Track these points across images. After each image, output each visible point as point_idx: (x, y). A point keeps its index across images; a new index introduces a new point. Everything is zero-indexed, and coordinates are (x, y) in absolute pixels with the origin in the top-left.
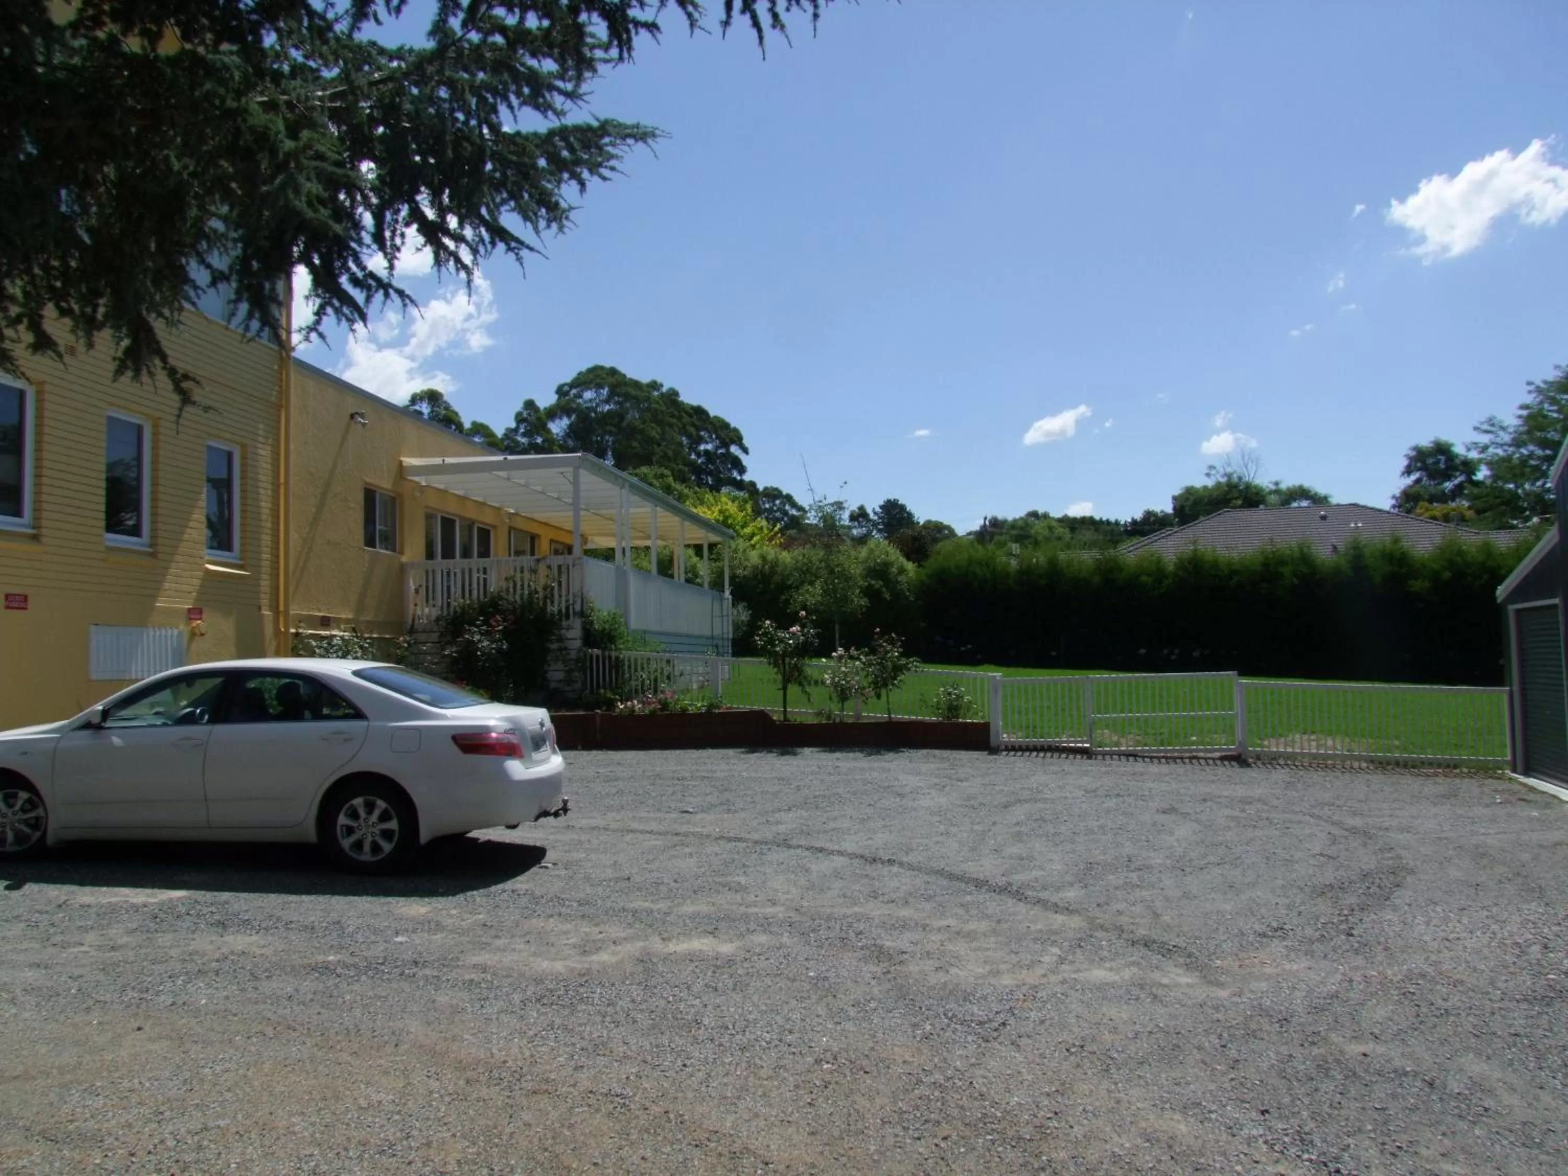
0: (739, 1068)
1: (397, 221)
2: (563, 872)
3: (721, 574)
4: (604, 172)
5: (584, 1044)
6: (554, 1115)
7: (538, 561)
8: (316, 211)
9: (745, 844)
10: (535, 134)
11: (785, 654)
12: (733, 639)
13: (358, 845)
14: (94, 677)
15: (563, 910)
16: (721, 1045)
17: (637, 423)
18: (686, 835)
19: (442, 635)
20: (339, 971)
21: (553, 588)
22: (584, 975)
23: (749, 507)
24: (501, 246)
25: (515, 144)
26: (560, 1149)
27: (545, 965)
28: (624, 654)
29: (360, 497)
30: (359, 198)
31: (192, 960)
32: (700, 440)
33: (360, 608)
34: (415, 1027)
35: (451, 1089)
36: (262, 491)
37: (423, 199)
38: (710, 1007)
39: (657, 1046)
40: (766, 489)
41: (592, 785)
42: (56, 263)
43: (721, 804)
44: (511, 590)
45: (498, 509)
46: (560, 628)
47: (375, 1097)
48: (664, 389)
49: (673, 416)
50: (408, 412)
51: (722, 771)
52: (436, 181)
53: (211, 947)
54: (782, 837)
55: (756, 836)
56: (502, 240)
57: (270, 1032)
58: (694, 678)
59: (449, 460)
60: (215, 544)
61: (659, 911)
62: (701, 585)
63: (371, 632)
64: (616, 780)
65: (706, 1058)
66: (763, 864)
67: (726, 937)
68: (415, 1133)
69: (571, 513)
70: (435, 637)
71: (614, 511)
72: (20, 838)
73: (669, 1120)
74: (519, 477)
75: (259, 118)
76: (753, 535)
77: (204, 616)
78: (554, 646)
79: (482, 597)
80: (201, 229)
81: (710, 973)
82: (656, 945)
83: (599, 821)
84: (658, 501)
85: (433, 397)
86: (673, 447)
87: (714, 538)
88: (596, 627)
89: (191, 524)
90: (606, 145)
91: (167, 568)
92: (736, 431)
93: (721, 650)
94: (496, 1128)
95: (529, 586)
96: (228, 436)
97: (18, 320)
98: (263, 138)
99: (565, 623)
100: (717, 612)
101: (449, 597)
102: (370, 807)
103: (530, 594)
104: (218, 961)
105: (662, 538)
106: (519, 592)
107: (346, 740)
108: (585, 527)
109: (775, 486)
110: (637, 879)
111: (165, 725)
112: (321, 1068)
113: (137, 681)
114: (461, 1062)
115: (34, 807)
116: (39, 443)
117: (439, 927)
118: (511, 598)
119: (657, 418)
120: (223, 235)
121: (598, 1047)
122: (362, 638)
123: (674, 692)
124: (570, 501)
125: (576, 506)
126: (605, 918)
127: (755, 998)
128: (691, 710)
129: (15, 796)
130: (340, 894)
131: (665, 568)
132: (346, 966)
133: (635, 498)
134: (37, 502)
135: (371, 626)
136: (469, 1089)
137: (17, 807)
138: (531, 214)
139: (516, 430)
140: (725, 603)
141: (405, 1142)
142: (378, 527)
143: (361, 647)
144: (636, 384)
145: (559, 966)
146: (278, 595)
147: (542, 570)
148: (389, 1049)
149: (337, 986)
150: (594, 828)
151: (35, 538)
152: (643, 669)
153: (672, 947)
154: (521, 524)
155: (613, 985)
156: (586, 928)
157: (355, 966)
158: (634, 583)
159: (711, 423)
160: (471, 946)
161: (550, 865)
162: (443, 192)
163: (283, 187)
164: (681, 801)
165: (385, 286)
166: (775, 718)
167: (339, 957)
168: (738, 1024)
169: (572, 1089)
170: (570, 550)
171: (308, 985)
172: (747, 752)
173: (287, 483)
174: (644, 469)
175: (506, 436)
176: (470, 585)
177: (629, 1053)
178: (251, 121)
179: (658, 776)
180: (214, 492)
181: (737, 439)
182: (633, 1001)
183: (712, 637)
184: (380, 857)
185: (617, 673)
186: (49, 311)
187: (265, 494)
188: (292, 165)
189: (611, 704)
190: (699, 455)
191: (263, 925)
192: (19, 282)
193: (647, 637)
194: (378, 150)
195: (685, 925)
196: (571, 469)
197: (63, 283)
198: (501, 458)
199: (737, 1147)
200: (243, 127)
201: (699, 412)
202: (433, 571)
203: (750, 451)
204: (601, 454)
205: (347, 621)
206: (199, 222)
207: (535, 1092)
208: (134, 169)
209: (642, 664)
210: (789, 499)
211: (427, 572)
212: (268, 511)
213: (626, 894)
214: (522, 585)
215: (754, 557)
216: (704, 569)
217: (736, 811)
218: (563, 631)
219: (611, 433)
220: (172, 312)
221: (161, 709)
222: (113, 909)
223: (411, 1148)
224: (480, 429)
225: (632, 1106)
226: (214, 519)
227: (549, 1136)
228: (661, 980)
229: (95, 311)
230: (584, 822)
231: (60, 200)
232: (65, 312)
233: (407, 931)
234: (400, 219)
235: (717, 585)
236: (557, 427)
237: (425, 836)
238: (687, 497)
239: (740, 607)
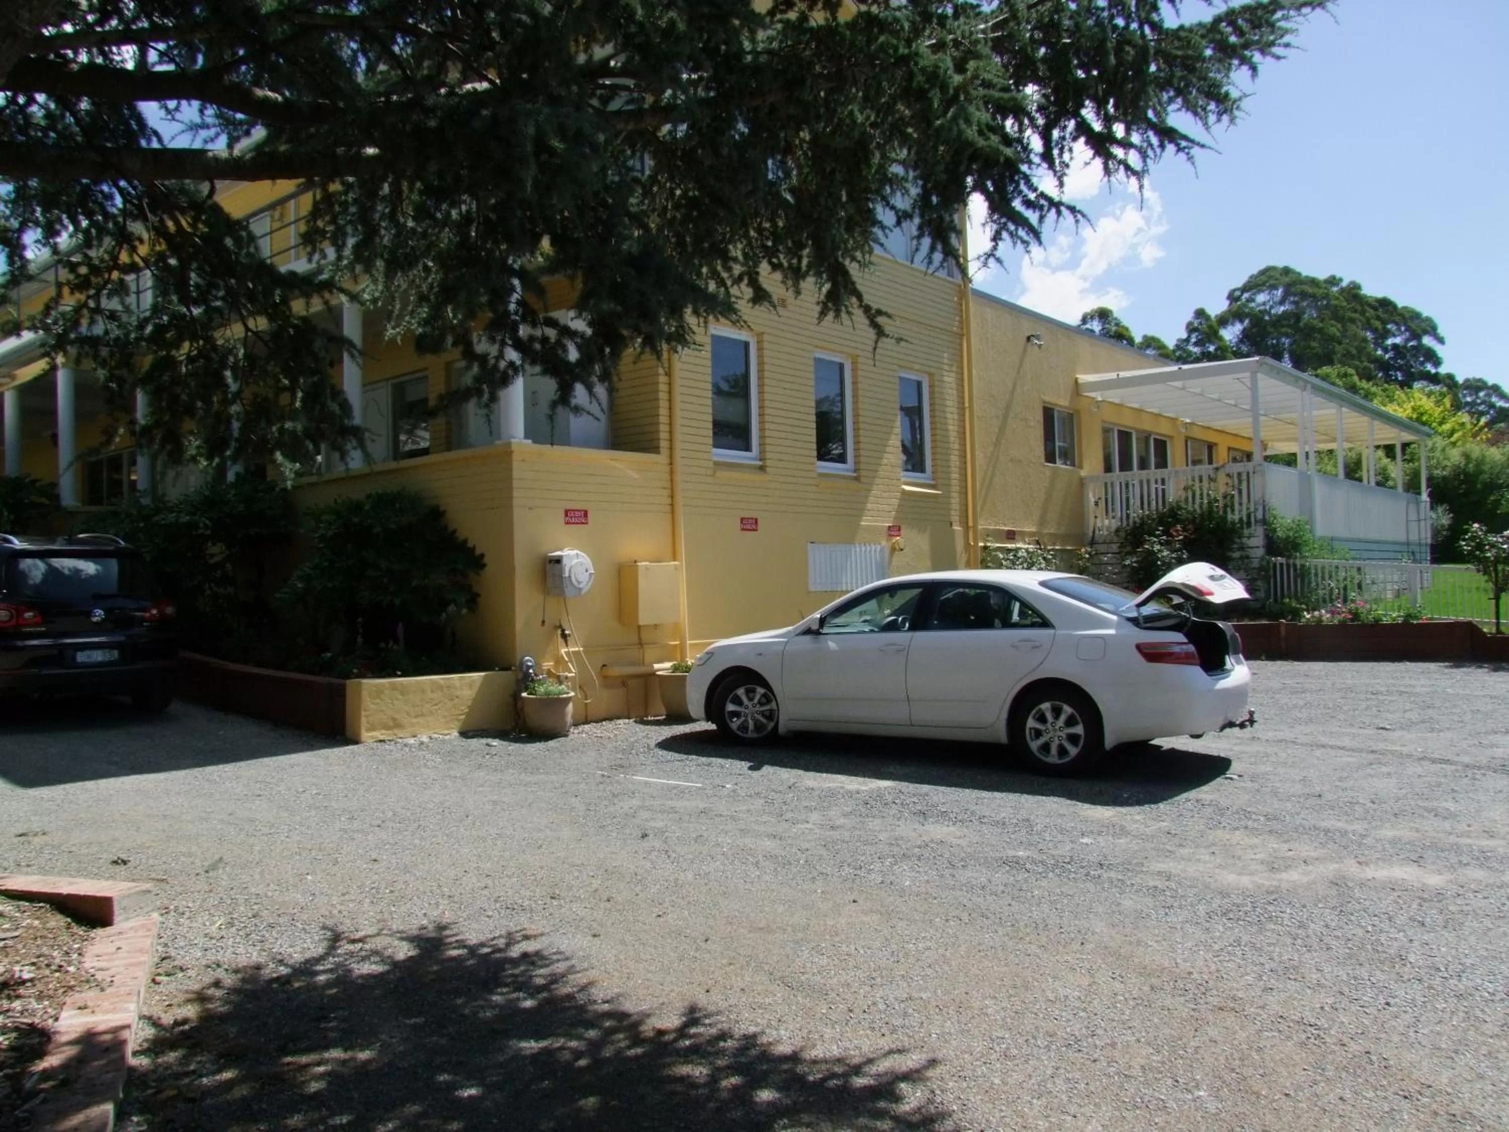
0: (1455, 1018)
1: (1063, 138)
2: (1249, 784)
3: (1416, 475)
4: (1276, 50)
5: (1273, 965)
6: (1242, 1035)
7: (1217, 469)
8: (987, 139)
9: (1453, 767)
10: (1200, 25)
11: (1497, 560)
12: (1432, 545)
13: (1046, 748)
14: (812, 588)
15: (1250, 823)
16: (1430, 987)
17: (1315, 322)
18: (1383, 753)
19: (1122, 546)
20: (1028, 866)
21: (1233, 496)
22: (1272, 893)
23: (1447, 402)
24: (1170, 148)
25: (1179, 39)
26: (1248, 1072)
27: (1230, 878)
28: (1310, 563)
29: (1039, 416)
30: (1026, 121)
31: (898, 845)
32: (1386, 334)
33: (1042, 522)
34: (1099, 927)
35: (1135, 993)
36: (949, 416)
37: (1088, 113)
38: (1416, 944)
39: (1355, 978)
40: (1467, 380)
41: (1278, 696)
42: (767, 225)
43: (1423, 722)
44: (1190, 500)
45: (1173, 420)
46: (1241, 537)
47: (1062, 992)
48: (1344, 284)
49: (1356, 311)
50: (1080, 331)
51: (1423, 686)
52: (1100, 93)
53: (914, 834)
54: (1499, 762)
55: (1466, 759)
56: (1170, 142)
57: (965, 917)
58: (1389, 587)
59: (1123, 374)
60: (910, 467)
61: (1354, 833)
62: (1393, 488)
63: (1054, 544)
64: (1303, 692)
65: (1413, 1000)
66: (1476, 790)
67: (1433, 867)
68: (1100, 1032)
69: (1250, 420)
70: (1115, 547)
71: (1294, 415)
72: (759, 727)
73: (1371, 1062)
74: (1195, 386)
75: (928, 59)
76: (1452, 432)
77: (903, 532)
78: (1236, 555)
79: (1161, 507)
80: (885, 175)
81: (1415, 906)
82: (1351, 868)
83: (1287, 734)
84: (1341, 399)
85: (1103, 315)
86: (1356, 344)
87: (1407, 437)
88: (1280, 534)
89: (888, 449)
90: (1279, 20)
91: (870, 490)
92: (1429, 320)
93: (1418, 556)
94: (1181, 1039)
95: (1208, 495)
96: (917, 367)
97: (739, 279)
98: (934, 77)
99: (1246, 532)
100: (1413, 516)
101: (1128, 508)
102: (1057, 712)
103: (1209, 503)
104: (920, 847)
105: (1347, 440)
106: (1198, 501)
107: (1034, 647)
108: (1264, 434)
109: (1478, 376)
110: (1329, 796)
111: (872, 631)
112: (1012, 956)
113: (848, 592)
114: (1145, 968)
115: (769, 701)
116: (761, 386)
117: (1124, 831)
118: (1190, 508)
119: (1337, 315)
120: (903, 178)
121: (1290, 971)
122: (1045, 550)
123: (1366, 602)
124: (1247, 407)
125: (1254, 411)
126: (1295, 835)
127: (1472, 940)
128: (1386, 620)
129: (754, 691)
130: (1029, 793)
131: (1353, 471)
132: (1034, 862)
133: (1318, 400)
134: (762, 437)
135: (1055, 538)
136: (1153, 996)
137: (756, 701)
138: (1199, 110)
139: (1187, 340)
140: (1423, 505)
141: (1090, 1040)
142: (1057, 444)
143: (1044, 559)
144: (1313, 282)
145: (1246, 881)
146: (967, 511)
147: (1222, 478)
148: (1076, 946)
149: (1026, 880)
150: (1281, 741)
151: (762, 468)
152: (1330, 577)
153: (1370, 872)
154: (1198, 434)
155: (1304, 906)
156: (1273, 844)
157: (1042, 862)
158: (1319, 488)
159: (1401, 315)
160: (1154, 853)
161: (1234, 777)
162: (1108, 103)
163: (955, 118)
164: (1376, 717)
165: (1056, 205)
166: (1485, 630)
167: (1028, 853)
168: (1451, 967)
169: (1259, 1011)
170: (1249, 456)
171: (1000, 876)
172: (1451, 667)
173: (971, 406)
174: (1326, 370)
175: (1178, 347)
176: (1149, 496)
177: (1323, 981)
178: (922, 63)
179: (1350, 689)
180: (907, 419)
181: (1431, 329)
182: (1327, 926)
183: (1408, 544)
184: (1067, 760)
185: (1303, 581)
186: (764, 268)
187: (952, 417)
188: (962, 98)
189: (1296, 614)
190: (1386, 350)
191: (959, 818)
192: (740, 246)
193: (1336, 544)
194: (1042, 71)
195: (1384, 850)
196: (1248, 374)
197: (773, 242)
198: (1174, 368)
199: (1456, 1109)
200: (915, 69)
201: (1385, 304)
202: (1112, 484)
203: (1446, 340)
204: (1278, 356)
205: (1032, 534)
206: (882, 169)
207: (1221, 1009)
208: (824, 128)
209: (1330, 572)
210: (1496, 389)
211: (1106, 484)
212: (955, 434)
213: (1318, 812)
214: (1201, 495)
215: (1455, 456)
216: (1397, 471)
217: (1440, 731)
218: (1245, 540)
219: (1287, 335)
220: (863, 256)
221: (868, 618)
222: (832, 794)
223: (1096, 1046)
224: (1151, 342)
225: (1328, 1040)
226: (908, 444)
227: (1236, 1056)
228: (1358, 907)
229: (800, 261)
230: (1270, 735)
231: (767, 169)
232: (775, 267)
233: (1092, 832)
234: (1067, 136)
235: (1412, 486)
236: (1230, 334)
237: (1110, 741)
238: (1375, 395)
239: (1440, 509)
